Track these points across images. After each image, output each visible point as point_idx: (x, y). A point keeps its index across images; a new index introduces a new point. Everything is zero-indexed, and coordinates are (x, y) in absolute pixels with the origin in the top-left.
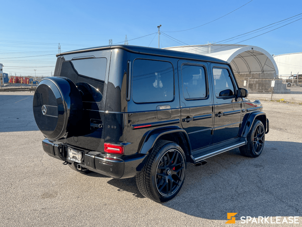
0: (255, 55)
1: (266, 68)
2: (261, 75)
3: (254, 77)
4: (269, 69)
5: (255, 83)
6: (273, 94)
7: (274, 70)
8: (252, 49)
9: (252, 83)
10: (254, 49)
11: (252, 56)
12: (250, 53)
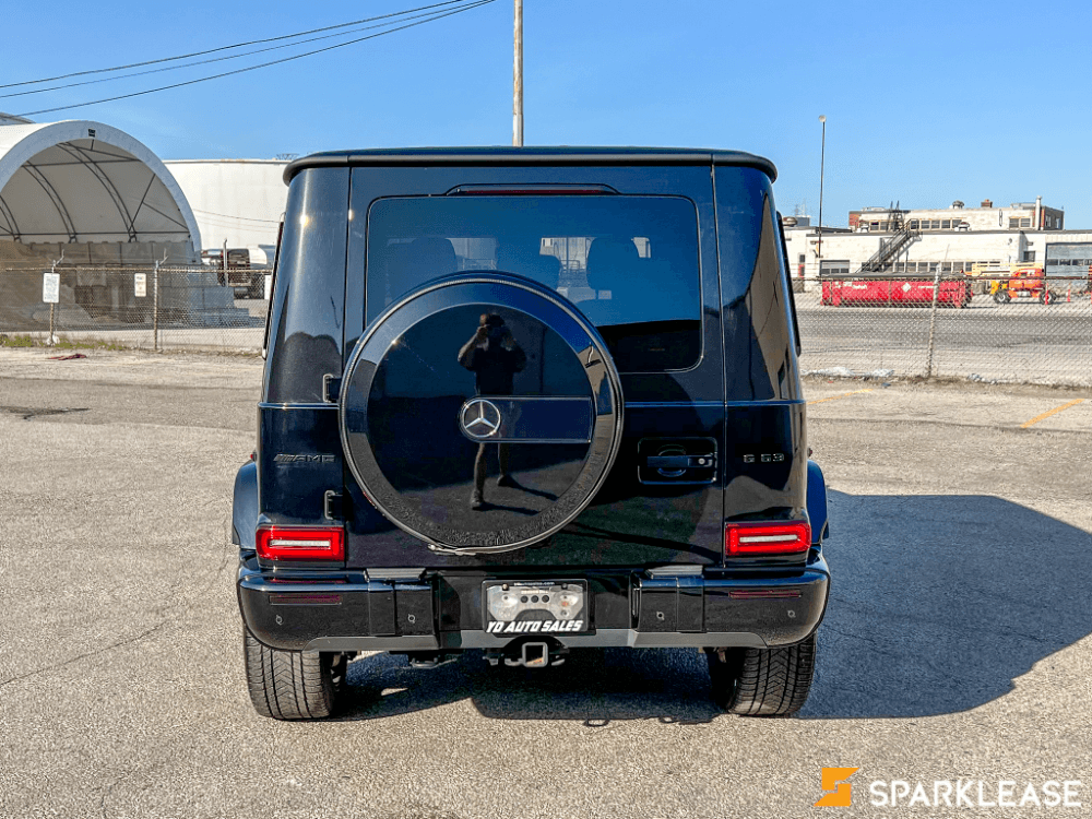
0: (95, 163)
1: (145, 219)
2: (127, 249)
3: (96, 256)
4: (160, 223)
5: (104, 283)
6: (159, 331)
7: (184, 230)
8: (92, 132)
9: (91, 283)
10: (98, 137)
11: (85, 163)
12: (75, 152)
